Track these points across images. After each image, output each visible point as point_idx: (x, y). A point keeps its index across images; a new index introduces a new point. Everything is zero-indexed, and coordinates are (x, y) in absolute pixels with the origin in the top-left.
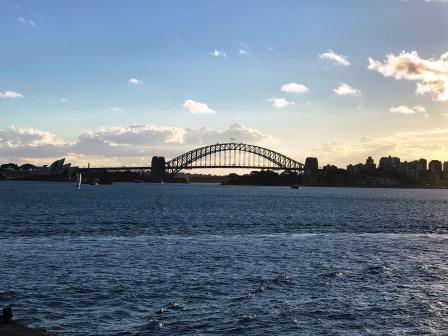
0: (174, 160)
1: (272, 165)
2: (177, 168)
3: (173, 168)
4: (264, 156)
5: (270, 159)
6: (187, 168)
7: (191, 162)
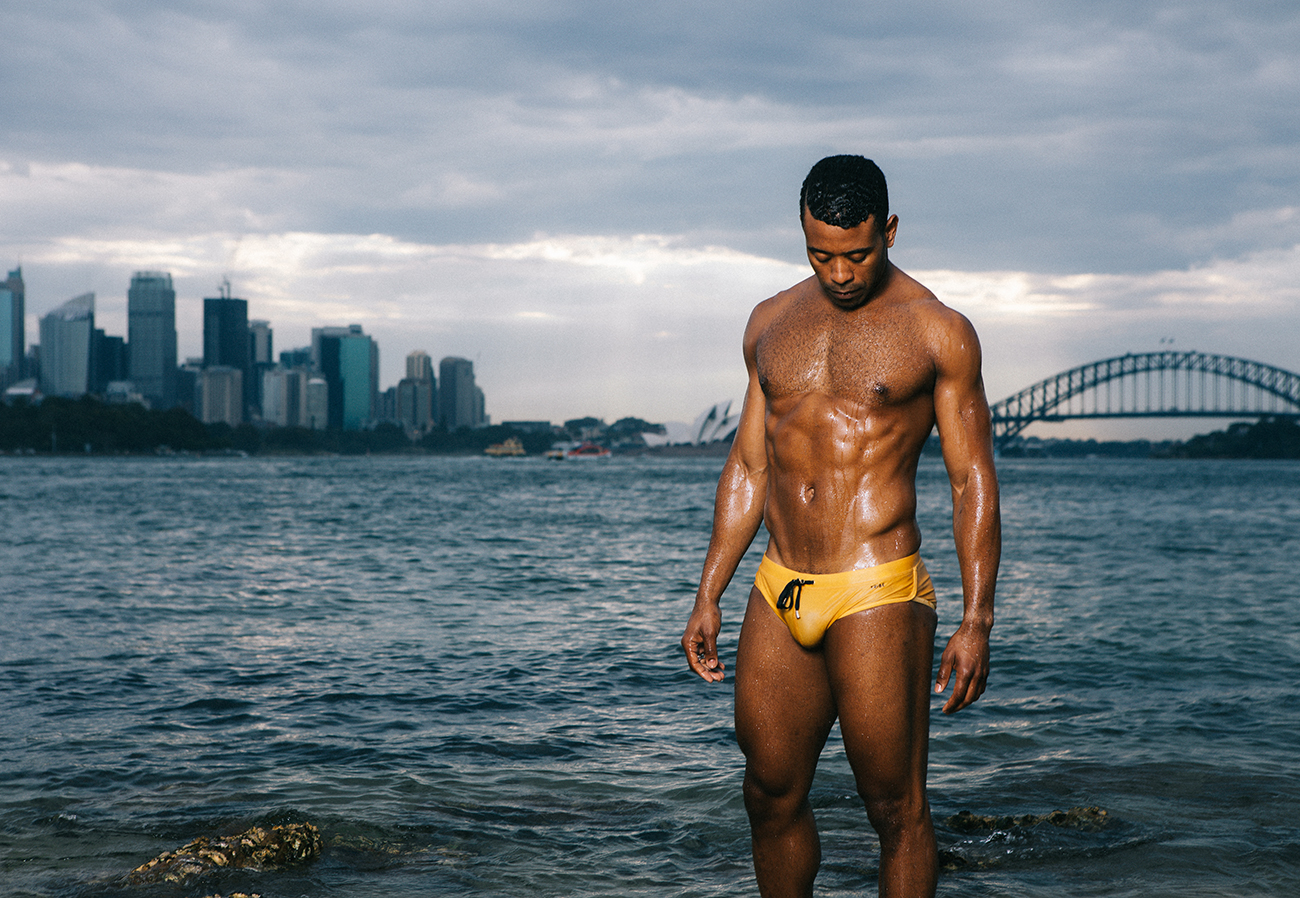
0: (1010, 400)
1: (1281, 406)
2: (1018, 419)
3: (1007, 420)
4: (1259, 384)
5: (1273, 390)
6: (1044, 418)
7: (1056, 402)
